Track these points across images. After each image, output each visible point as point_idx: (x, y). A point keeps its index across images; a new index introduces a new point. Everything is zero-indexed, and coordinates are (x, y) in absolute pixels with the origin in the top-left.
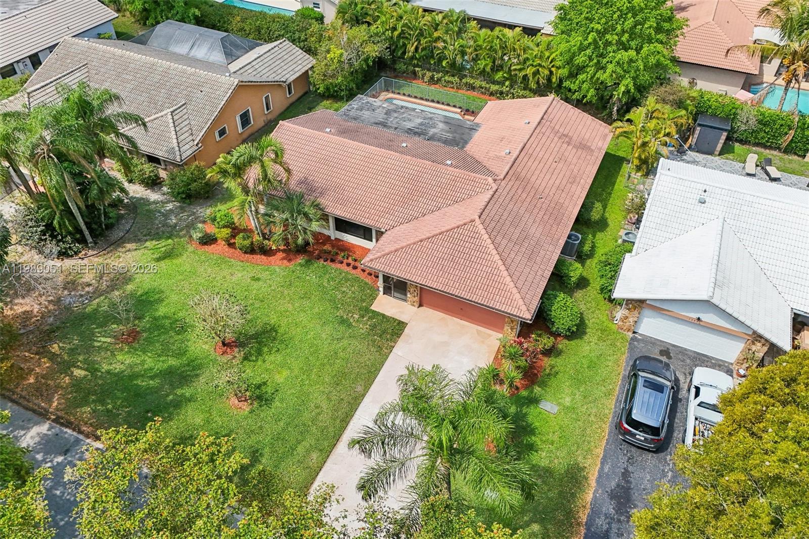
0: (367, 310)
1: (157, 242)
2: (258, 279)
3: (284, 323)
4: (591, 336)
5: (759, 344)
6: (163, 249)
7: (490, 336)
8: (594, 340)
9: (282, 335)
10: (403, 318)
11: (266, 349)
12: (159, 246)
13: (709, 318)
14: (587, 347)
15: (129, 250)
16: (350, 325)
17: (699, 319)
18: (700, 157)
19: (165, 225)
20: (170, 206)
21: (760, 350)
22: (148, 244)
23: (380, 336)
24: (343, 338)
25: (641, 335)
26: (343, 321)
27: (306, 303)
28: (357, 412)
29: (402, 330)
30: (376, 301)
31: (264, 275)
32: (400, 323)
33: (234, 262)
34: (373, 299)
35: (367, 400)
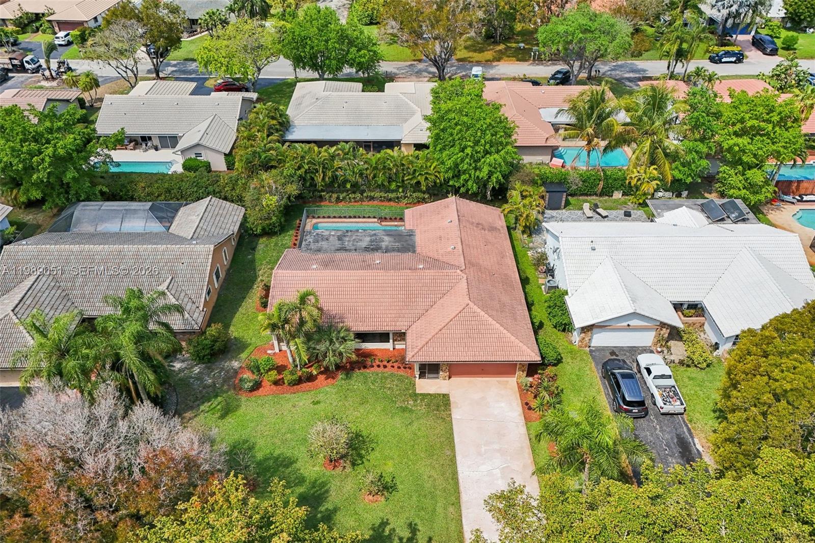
0: (416, 395)
1: (210, 403)
2: (318, 402)
3: (362, 427)
4: (567, 359)
5: (664, 329)
6: (219, 407)
7: (507, 382)
8: (569, 360)
9: (368, 437)
10: (444, 391)
11: (363, 452)
12: (214, 406)
13: (635, 322)
14: (568, 367)
15: (190, 419)
16: (411, 411)
17: (629, 325)
18: (554, 213)
19: (205, 387)
20: (197, 370)
21: (665, 332)
22: (202, 408)
23: (438, 410)
24: (413, 421)
25: (593, 347)
26: (404, 410)
27: (368, 407)
28: (459, 469)
29: (449, 400)
30: (417, 386)
31: (321, 397)
32: (444, 395)
33: (288, 396)
34: (414, 385)
35: (459, 458)
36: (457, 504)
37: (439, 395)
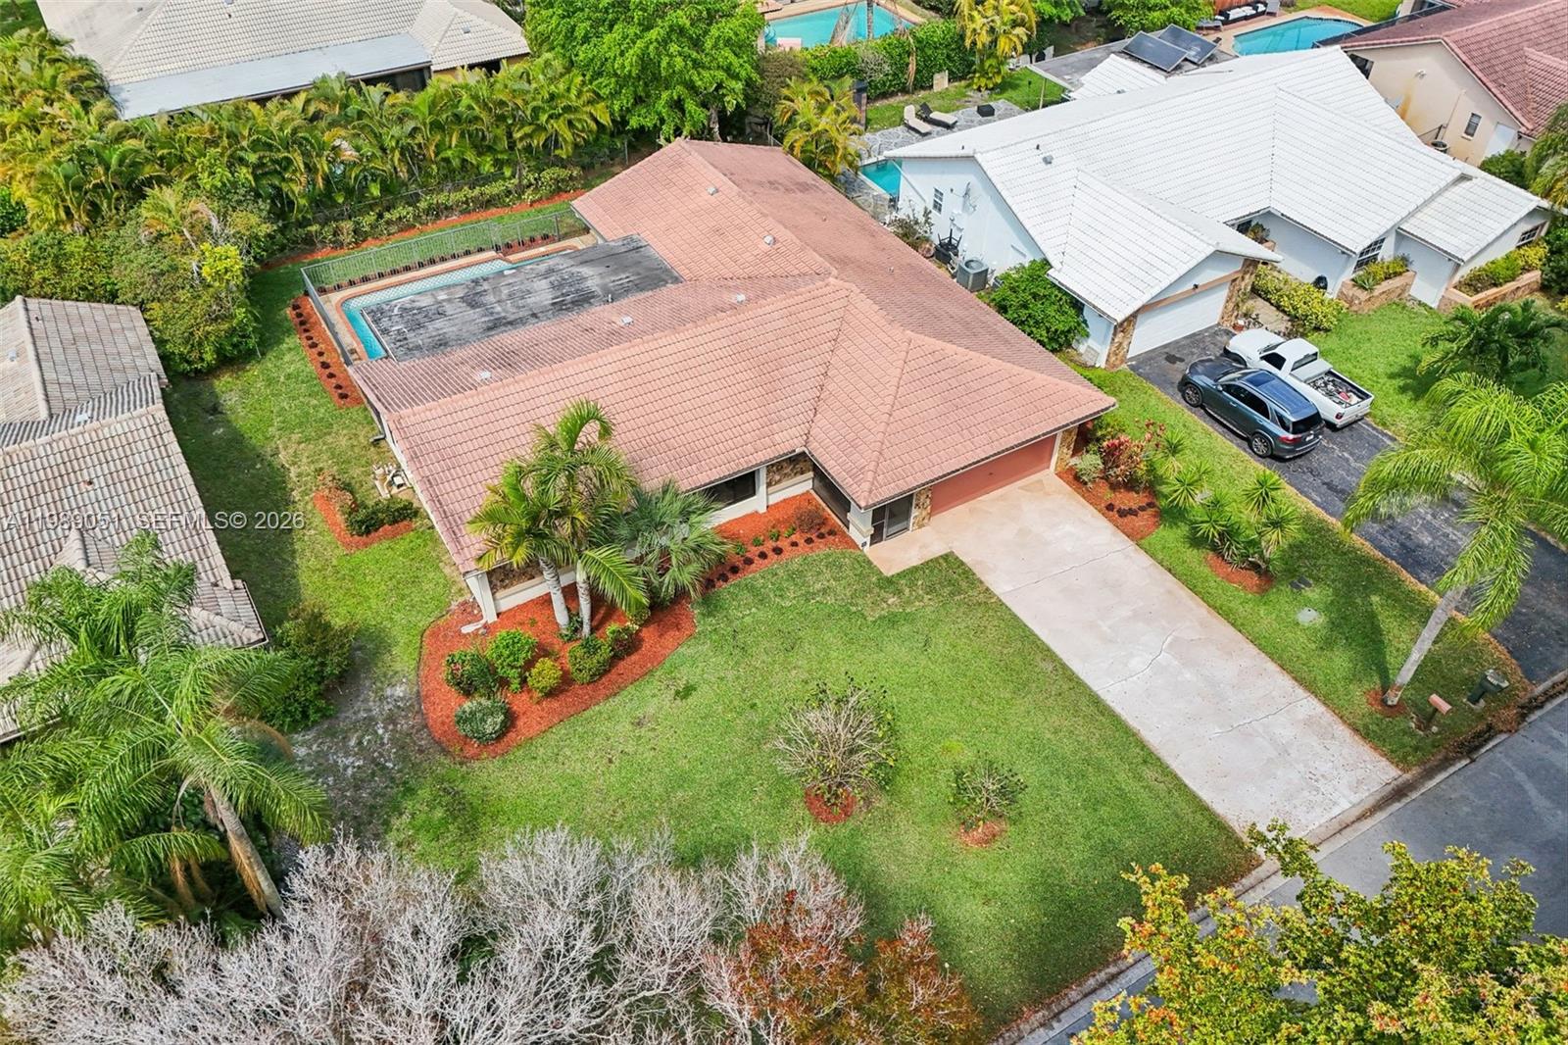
0: (890, 581)
1: (406, 817)
2: (690, 689)
5: (1247, 276)
6: (438, 814)
7: (1040, 481)
10: (937, 549)
12: (421, 816)
13: (1205, 277)
16: (908, 618)
17: (1196, 286)
19: (359, 782)
23: (959, 593)
24: (928, 637)
25: (1131, 359)
26: (892, 621)
28: (1095, 689)
29: (963, 563)
30: (875, 563)
31: (684, 676)
32: (946, 557)
33: (605, 707)
34: (869, 563)
35: (1076, 666)
36: (1150, 758)
37: (936, 560)
